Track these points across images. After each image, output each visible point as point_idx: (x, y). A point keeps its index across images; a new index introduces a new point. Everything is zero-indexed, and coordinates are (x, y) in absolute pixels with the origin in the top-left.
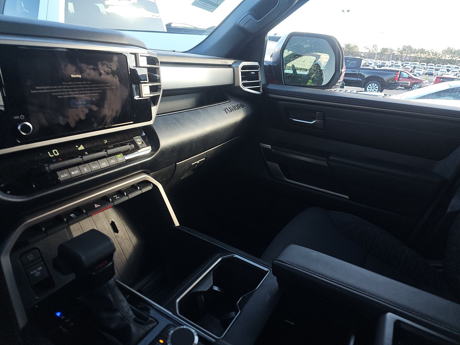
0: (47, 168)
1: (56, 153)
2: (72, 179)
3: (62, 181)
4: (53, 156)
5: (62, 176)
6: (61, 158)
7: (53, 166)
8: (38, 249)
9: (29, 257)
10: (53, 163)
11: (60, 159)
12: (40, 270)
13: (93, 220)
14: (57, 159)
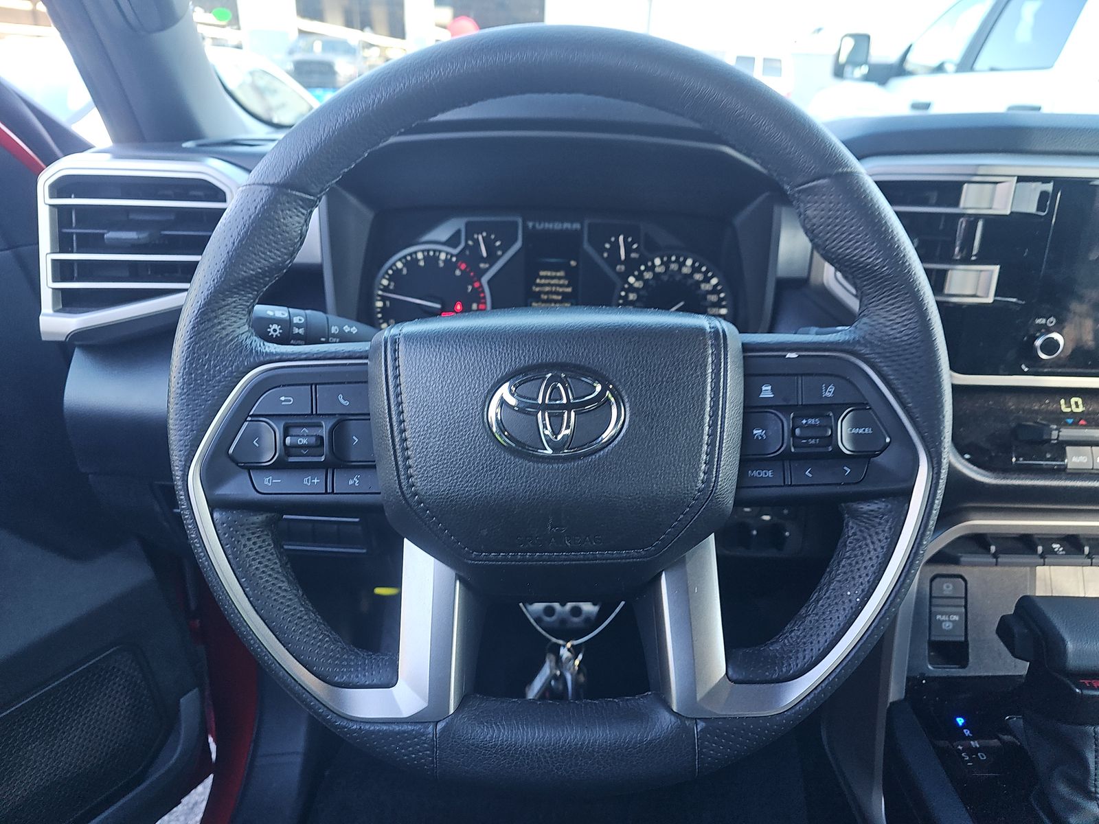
0: (1054, 434)
1: (1077, 405)
2: (1093, 471)
3: (1070, 469)
4: (1069, 410)
5: (1075, 459)
6: (1085, 420)
7: (1067, 433)
8: (965, 581)
9: (945, 587)
10: (1066, 425)
11: (1082, 422)
12: (954, 622)
13: (1083, 577)
14: (1076, 420)
